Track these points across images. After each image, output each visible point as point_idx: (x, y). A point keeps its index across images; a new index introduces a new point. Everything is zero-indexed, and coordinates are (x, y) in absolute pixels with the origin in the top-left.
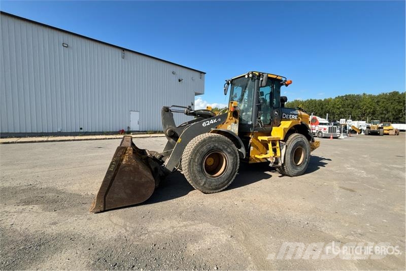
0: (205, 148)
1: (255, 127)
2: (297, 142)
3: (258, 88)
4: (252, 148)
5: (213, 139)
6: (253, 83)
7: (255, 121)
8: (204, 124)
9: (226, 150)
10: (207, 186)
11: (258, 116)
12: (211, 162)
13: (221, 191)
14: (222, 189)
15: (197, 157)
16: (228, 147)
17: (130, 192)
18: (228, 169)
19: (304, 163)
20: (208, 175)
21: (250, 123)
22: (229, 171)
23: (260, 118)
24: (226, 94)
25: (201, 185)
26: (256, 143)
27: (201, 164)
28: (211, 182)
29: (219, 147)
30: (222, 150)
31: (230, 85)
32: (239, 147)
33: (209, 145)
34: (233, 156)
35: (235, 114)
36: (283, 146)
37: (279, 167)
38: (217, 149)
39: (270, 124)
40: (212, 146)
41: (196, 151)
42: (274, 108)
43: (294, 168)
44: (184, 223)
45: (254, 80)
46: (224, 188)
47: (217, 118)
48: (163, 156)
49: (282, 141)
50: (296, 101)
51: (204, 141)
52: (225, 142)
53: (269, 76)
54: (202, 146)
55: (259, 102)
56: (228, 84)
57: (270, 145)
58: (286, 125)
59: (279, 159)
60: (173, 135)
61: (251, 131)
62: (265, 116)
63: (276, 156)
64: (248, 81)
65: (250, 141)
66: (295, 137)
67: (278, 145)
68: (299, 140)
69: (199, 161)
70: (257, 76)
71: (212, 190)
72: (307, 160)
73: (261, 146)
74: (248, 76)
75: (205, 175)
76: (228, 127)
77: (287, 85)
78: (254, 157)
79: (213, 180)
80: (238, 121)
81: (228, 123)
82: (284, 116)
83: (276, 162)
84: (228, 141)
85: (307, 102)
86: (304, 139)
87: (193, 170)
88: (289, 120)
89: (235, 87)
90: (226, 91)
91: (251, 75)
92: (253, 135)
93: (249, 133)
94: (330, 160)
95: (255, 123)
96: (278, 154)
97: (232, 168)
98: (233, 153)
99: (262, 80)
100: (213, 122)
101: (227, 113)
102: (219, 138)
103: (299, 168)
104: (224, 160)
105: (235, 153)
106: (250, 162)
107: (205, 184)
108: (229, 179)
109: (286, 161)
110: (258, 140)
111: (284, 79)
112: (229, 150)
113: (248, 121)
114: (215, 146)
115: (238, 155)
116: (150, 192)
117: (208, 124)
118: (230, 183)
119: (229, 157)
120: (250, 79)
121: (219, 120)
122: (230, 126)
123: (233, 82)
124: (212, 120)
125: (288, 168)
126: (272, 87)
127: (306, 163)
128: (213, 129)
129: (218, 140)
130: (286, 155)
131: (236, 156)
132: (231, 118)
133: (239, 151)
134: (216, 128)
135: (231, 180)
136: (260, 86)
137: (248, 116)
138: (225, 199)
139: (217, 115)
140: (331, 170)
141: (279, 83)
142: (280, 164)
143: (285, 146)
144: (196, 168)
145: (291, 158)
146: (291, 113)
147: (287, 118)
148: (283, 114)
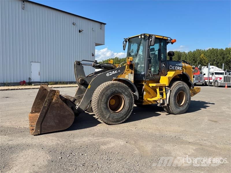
0: (109, 91)
1: (147, 76)
2: (179, 88)
3: (149, 46)
4: (145, 93)
5: (115, 85)
6: (145, 42)
7: (147, 71)
8: (108, 75)
9: (124, 93)
10: (110, 119)
11: (149, 68)
12: (113, 102)
13: (121, 123)
14: (121, 122)
15: (104, 98)
16: (126, 91)
17: (58, 122)
18: (126, 107)
19: (185, 104)
20: (112, 111)
21: (143, 73)
22: (126, 109)
23: (150, 70)
24: (124, 50)
25: (107, 118)
26: (148, 89)
27: (106, 103)
28: (114, 117)
29: (119, 91)
30: (121, 93)
31: (128, 42)
32: (134, 91)
33: (112, 89)
34: (129, 97)
35: (131, 66)
36: (168, 90)
37: (165, 107)
38: (118, 92)
39: (158, 74)
40: (114, 90)
41: (102, 94)
42: (162, 62)
43: (177, 108)
44: (97, 138)
45: (145, 40)
46: (123, 121)
47: (118, 70)
48: (75, 100)
49: (167, 87)
50: (198, 50)
51: (109, 86)
52: (123, 87)
53: (156, 37)
54: (107, 90)
55: (150, 57)
56: (126, 42)
57: (158, 90)
58: (171, 74)
59: (165, 101)
60: (84, 83)
61: (144, 79)
62: (155, 68)
63: (163, 99)
64: (141, 40)
65: (143, 88)
66: (178, 84)
67: (164, 90)
68: (181, 86)
69: (105, 100)
70: (148, 37)
71: (114, 122)
72: (188, 102)
73: (152, 91)
74: (141, 37)
75: (109, 112)
76: (126, 77)
77: (172, 43)
78: (147, 100)
79: (115, 115)
80: (133, 72)
81: (126, 73)
82: (171, 67)
83: (163, 103)
84: (125, 87)
85: (209, 51)
86: (185, 85)
87: (101, 107)
88: (174, 70)
89: (132, 45)
90: (124, 47)
91: (143, 36)
92: (145, 82)
93: (143, 81)
94: (214, 104)
95: (147, 73)
96: (165, 97)
97: (128, 107)
98: (129, 96)
99: (151, 41)
100: (114, 73)
101: (125, 66)
102: (119, 84)
103: (181, 108)
104: (123, 100)
105: (131, 96)
106: (144, 104)
107: (109, 117)
108: (127, 114)
109: (171, 103)
110: (150, 86)
111: (169, 39)
112: (126, 93)
113: (141, 72)
114: (116, 90)
115: (133, 97)
116: (71, 122)
117: (110, 75)
118: (128, 117)
119: (126, 98)
120: (143, 39)
121: (119, 71)
122: (127, 76)
123: (130, 40)
124: (113, 71)
125: (172, 107)
126: (160, 45)
127: (187, 104)
128: (114, 78)
129: (118, 86)
130: (171, 97)
131: (132, 98)
132: (128, 70)
133: (134, 94)
134: (117, 77)
135: (128, 115)
136: (150, 45)
137: (142, 68)
138: (123, 127)
139: (118, 67)
140: (210, 111)
141: (166, 41)
142: (166, 105)
143: (169, 91)
144: (103, 106)
145: (175, 100)
146: (177, 65)
147: (173, 69)
148: (170, 66)
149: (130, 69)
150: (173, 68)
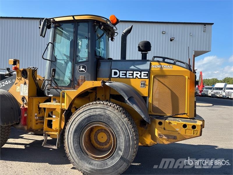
80: (27, 81)
81: (17, 83)
82: (115, 73)
100: (7, 83)
117: (3, 85)
121: (14, 80)
122: (19, 87)
132: (19, 78)
146: (132, 67)
147: (121, 76)
148: (113, 71)
149: (22, 78)
150: (121, 74)
